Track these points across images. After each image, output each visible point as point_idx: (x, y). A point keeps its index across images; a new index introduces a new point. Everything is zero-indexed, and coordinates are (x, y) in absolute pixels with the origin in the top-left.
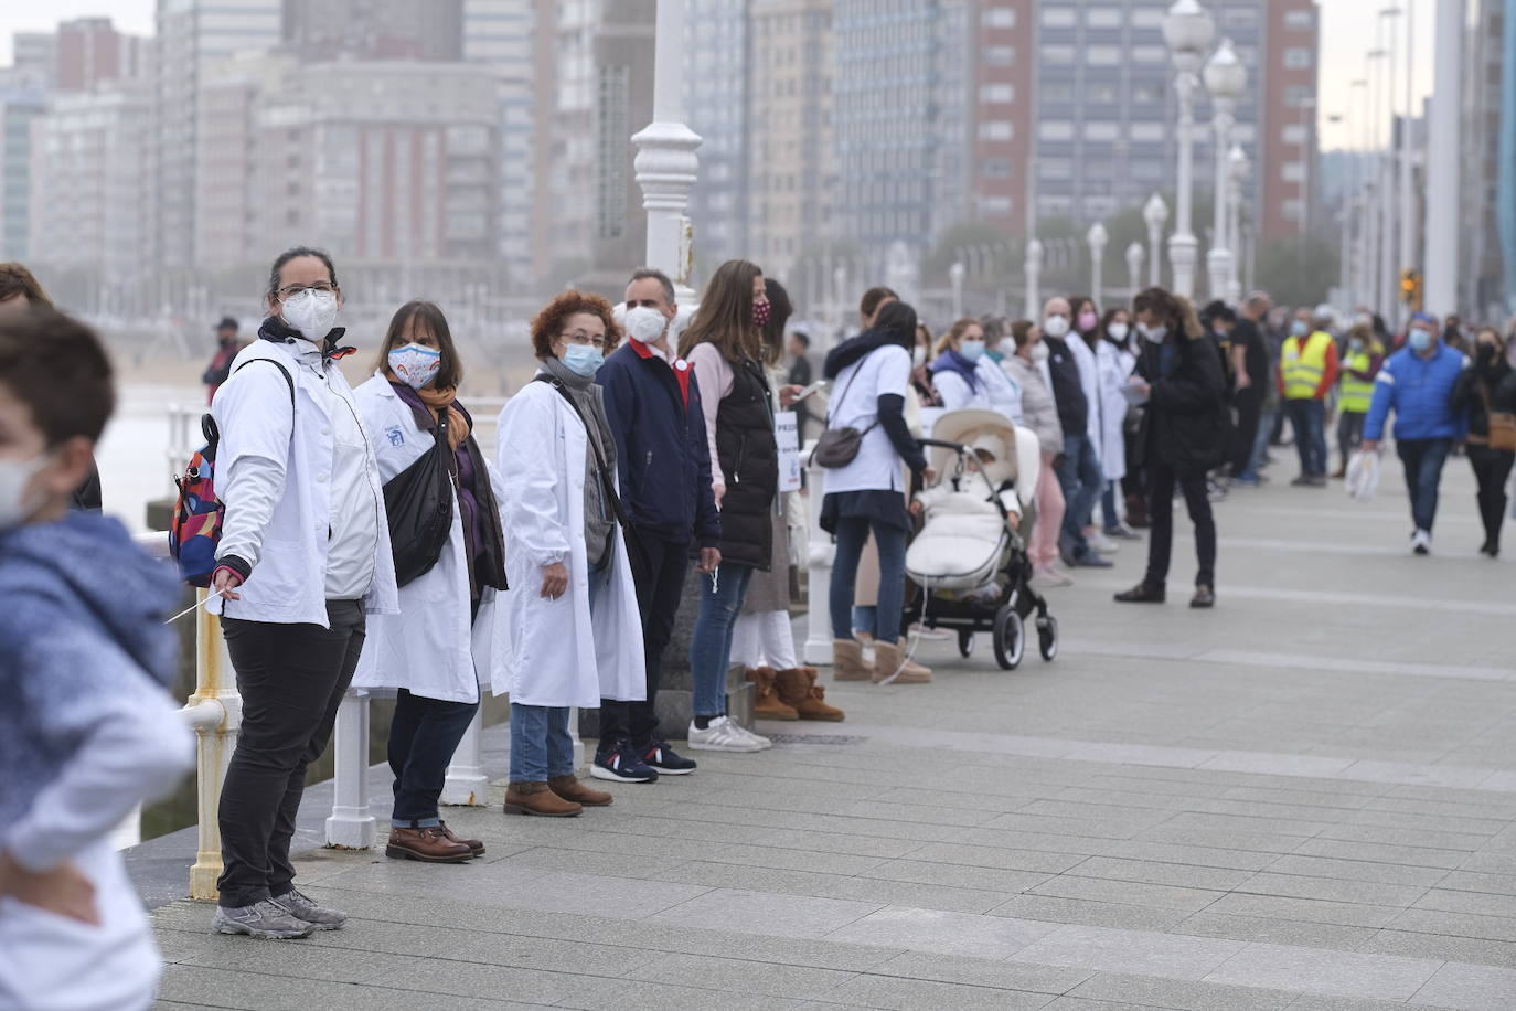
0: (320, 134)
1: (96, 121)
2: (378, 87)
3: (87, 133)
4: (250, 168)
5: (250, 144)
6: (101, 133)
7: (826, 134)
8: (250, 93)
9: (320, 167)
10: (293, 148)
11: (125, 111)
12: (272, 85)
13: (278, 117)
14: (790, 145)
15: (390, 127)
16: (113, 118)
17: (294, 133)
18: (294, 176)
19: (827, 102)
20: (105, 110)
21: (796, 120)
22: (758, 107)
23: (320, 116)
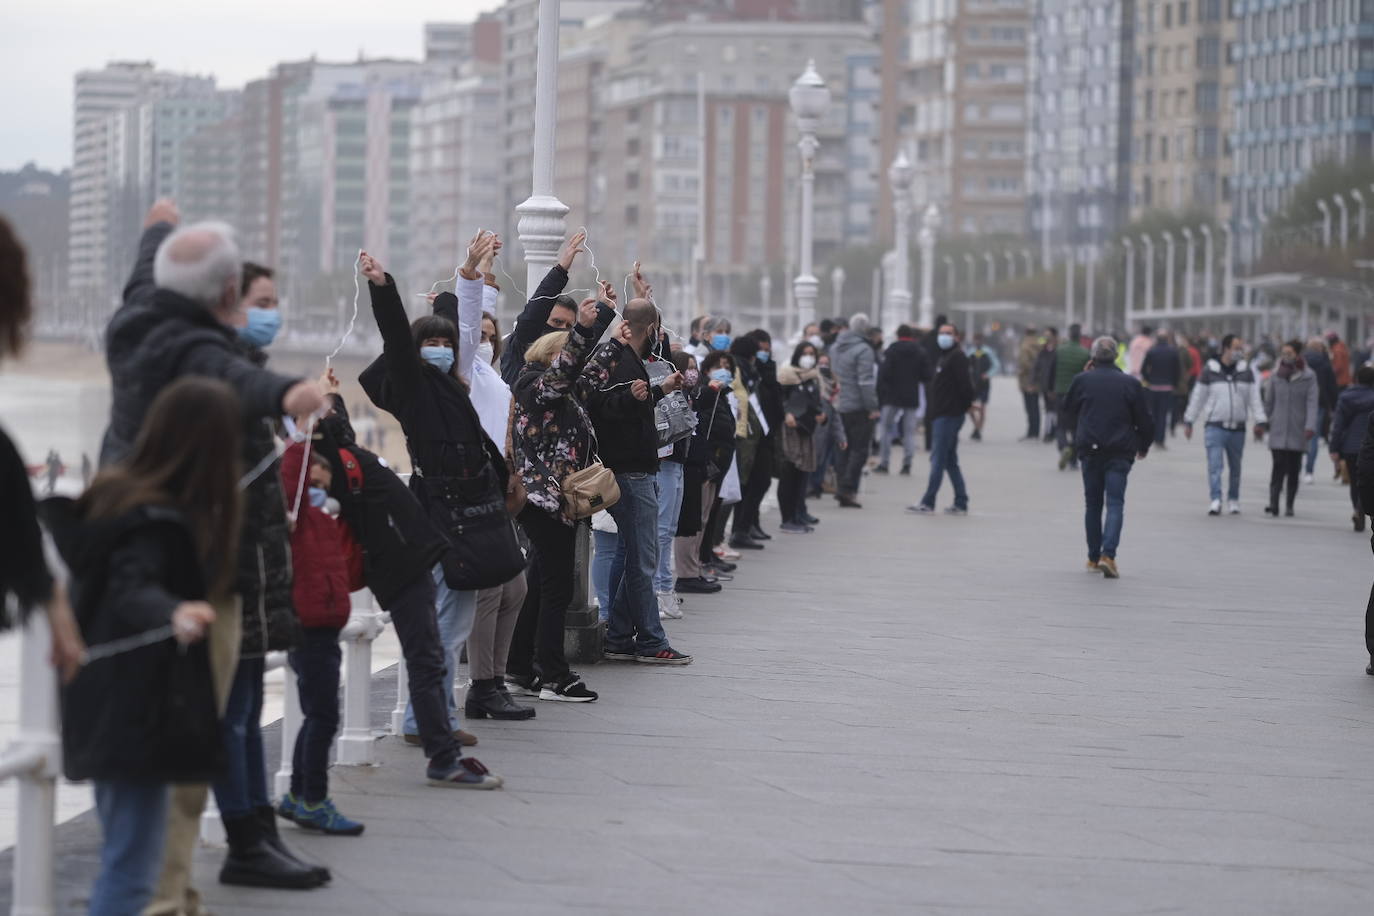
0: (658, 112)
1: (454, 109)
2: (730, 53)
3: (445, 122)
4: (593, 157)
5: (594, 127)
6: (456, 122)
7: (1228, 75)
8: (595, 67)
9: (658, 151)
10: (631, 130)
11: (482, 96)
12: (617, 56)
13: (618, 94)
14: (1181, 92)
15: (744, 101)
16: (469, 106)
17: (634, 112)
18: (632, 163)
19: (1228, 31)
20: (462, 96)
21: (1188, 58)
22: (1141, 42)
23: (658, 89)
